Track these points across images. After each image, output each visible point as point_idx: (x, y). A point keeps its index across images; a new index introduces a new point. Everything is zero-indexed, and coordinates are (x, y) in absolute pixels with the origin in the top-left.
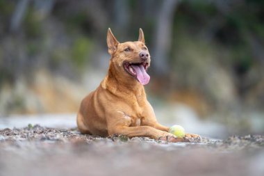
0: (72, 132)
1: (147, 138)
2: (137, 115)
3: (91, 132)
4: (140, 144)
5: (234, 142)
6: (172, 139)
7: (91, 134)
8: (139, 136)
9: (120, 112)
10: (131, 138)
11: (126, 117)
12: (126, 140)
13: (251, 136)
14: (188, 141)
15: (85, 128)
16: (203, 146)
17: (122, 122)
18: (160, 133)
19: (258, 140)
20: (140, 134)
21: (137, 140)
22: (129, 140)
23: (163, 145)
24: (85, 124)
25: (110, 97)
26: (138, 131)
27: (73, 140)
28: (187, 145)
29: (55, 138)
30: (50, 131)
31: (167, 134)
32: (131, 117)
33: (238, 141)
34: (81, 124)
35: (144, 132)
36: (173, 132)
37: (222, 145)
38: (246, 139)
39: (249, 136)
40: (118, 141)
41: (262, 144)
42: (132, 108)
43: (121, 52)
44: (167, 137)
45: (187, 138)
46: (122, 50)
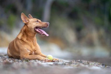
0: (5, 57)
1: (37, 60)
2: (33, 50)
4: (33, 63)
5: (73, 63)
6: (47, 61)
7: (13, 58)
8: (33, 59)
9: (26, 49)
10: (30, 60)
11: (28, 51)
12: (28, 61)
13: (81, 61)
14: (54, 62)
15: (11, 55)
16: (60, 64)
17: (26, 53)
18: (42, 58)
19: (83, 62)
20: (34, 58)
21: (33, 61)
22: (29, 61)
23: (44, 64)
27: (5, 61)
28: (54, 64)
31: (45, 58)
33: (75, 62)
34: (9, 53)
36: (48, 58)
37: (68, 64)
38: (78, 62)
39: (79, 60)
40: (24, 61)
41: (85, 64)
42: (31, 47)
43: (34, 22)
44: (45, 60)
45: (54, 60)
46: (34, 21)
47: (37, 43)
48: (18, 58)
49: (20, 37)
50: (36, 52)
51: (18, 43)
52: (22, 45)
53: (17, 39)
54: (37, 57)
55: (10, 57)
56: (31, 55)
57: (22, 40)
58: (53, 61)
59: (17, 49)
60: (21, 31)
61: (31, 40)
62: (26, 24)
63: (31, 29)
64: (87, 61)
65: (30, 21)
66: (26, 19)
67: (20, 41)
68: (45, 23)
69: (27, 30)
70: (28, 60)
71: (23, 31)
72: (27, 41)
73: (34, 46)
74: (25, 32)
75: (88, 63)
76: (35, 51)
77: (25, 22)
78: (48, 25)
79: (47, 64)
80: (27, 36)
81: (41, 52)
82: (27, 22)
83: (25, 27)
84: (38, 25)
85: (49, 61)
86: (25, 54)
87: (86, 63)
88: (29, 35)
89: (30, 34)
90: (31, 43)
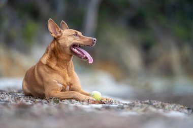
0: (18, 94)
1: (74, 100)
2: (67, 83)
3: (33, 94)
4: (67, 105)
5: (137, 105)
6: (92, 101)
8: (68, 99)
9: (55, 81)
10: (61, 100)
12: (57, 102)
13: (150, 101)
14: (104, 103)
15: (28, 91)
16: (113, 108)
17: (56, 88)
18: (83, 97)
19: (154, 104)
21: (66, 102)
22: (60, 102)
23: (86, 107)
25: (47, 70)
26: (68, 95)
27: (19, 102)
28: (103, 107)
29: (5, 100)
30: (2, 93)
31: (88, 97)
32: (63, 84)
33: (140, 104)
34: (26, 88)
35: (72, 96)
36: (93, 96)
37: (127, 108)
38: (146, 103)
39: (148, 101)
40: (52, 102)
41: (157, 107)
42: (64, 78)
43: (70, 36)
44: (88, 100)
45: (103, 101)
46: (71, 34)
47: (75, 71)
48: (42, 96)
49: (44, 61)
50: (72, 87)
51: (42, 70)
52: (49, 75)
54: (75, 94)
55: (28, 95)
56: (63, 92)
57: (48, 66)
58: (101, 102)
59: (40, 82)
60: (47, 50)
61: (64, 67)
62: (56, 39)
63: (65, 47)
64: (160, 103)
65: (63, 34)
66: (57, 29)
67: (45, 68)
68: (90, 39)
70: (58, 100)
71: (50, 50)
72: (57, 68)
73: (69, 76)
74: (54, 53)
75: (163, 106)
76: (71, 85)
77: (54, 35)
78: (95, 42)
79: (92, 108)
80: (58, 59)
82: (59, 35)
83: (54, 43)
84: (77, 41)
85: (95, 101)
86: (53, 90)
87: (159, 105)
88: (61, 57)
89: (63, 57)
90: (64, 71)
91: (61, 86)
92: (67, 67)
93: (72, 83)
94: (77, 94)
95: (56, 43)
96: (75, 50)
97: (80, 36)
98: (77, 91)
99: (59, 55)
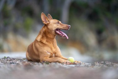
0: (24, 60)
1: (58, 63)
2: (53, 52)
4: (54, 66)
5: (96, 64)
6: (69, 63)
7: (32, 61)
8: (54, 62)
9: (46, 51)
10: (50, 63)
11: (48, 53)
13: (104, 62)
14: (76, 64)
15: (30, 58)
16: (82, 66)
17: (46, 55)
19: (107, 64)
20: (54, 61)
21: (53, 64)
22: (49, 63)
23: (65, 66)
24: (30, 57)
27: (24, 64)
28: (75, 66)
29: (16, 63)
33: (98, 64)
34: (28, 56)
35: (56, 60)
36: (69, 60)
37: (91, 66)
38: (102, 63)
39: (103, 62)
41: (109, 65)
42: (51, 49)
43: (54, 23)
44: (66, 62)
45: (75, 63)
49: (39, 39)
50: (56, 54)
51: (37, 45)
52: (42, 47)
53: (36, 41)
56: (51, 58)
57: (41, 42)
61: (51, 42)
64: (111, 63)
67: (40, 44)
69: (47, 32)
72: (47, 43)
74: (45, 34)
75: (112, 65)
76: (55, 53)
79: (69, 66)
81: (61, 54)
84: (59, 26)
85: (70, 63)
86: (45, 57)
88: (49, 36)
89: (50, 36)
90: (51, 45)
91: (50, 54)
92: (53, 42)
93: (56, 52)
94: (59, 59)
95: (46, 28)
96: (58, 32)
97: (60, 24)
98: (59, 57)
99: (48, 35)
